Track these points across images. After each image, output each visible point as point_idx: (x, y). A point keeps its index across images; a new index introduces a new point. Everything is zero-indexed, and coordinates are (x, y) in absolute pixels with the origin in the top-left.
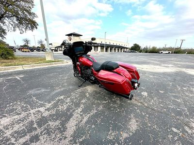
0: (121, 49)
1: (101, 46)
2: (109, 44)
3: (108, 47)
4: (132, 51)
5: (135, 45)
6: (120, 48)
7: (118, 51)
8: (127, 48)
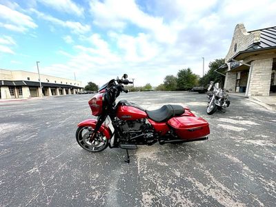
0: (72, 90)
1: (29, 87)
2: (46, 82)
3: (48, 87)
4: (89, 91)
5: (90, 83)
6: (69, 88)
7: (67, 93)
8: (80, 88)
